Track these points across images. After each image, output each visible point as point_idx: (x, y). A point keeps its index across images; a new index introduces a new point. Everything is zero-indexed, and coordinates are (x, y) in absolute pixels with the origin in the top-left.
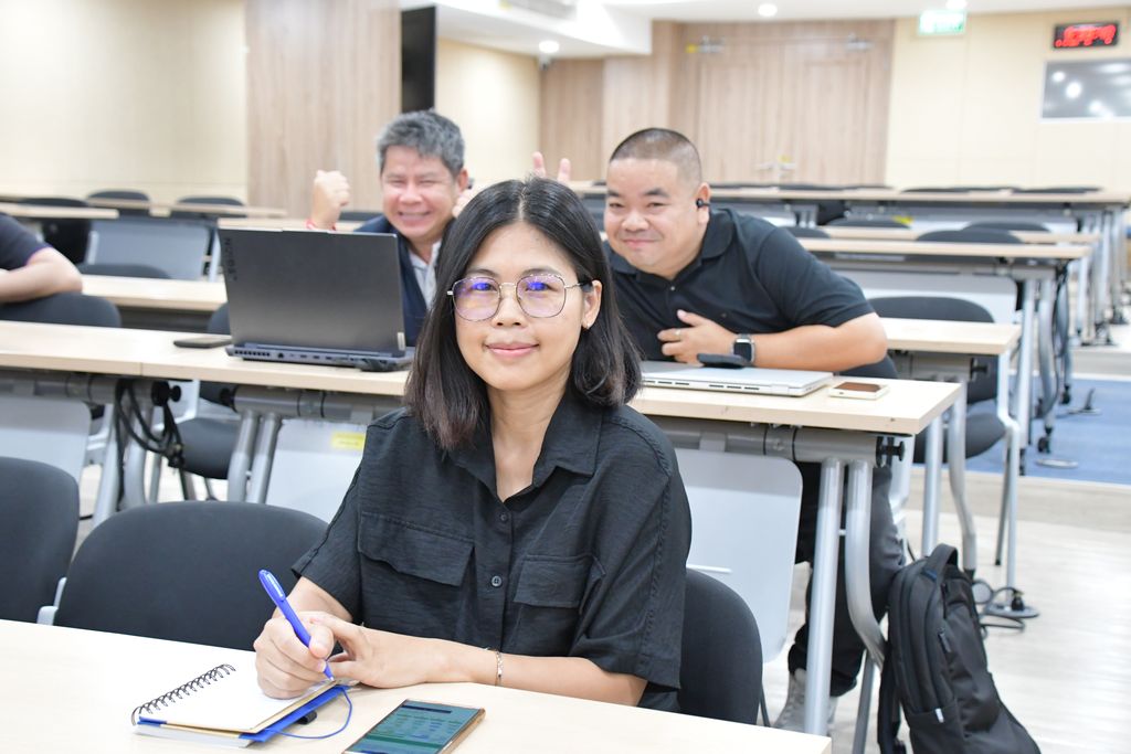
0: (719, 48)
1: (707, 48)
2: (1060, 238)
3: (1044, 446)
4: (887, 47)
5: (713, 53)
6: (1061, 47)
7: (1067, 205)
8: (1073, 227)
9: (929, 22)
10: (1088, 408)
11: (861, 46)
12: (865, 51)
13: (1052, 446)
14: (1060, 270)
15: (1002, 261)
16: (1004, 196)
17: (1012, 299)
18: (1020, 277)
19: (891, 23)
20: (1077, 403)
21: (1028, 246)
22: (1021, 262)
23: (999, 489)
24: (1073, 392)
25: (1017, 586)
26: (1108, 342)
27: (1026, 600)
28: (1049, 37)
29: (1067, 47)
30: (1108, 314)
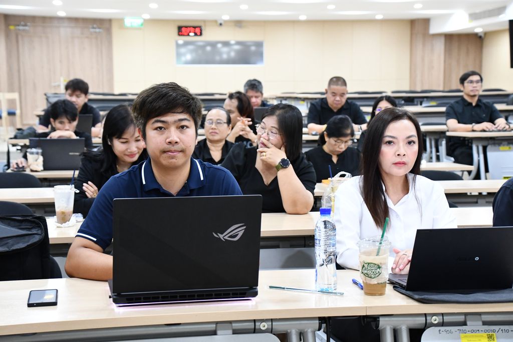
0: (27, 28)
1: (21, 28)
4: (109, 31)
5: (24, 30)
6: (182, 35)
9: (129, 22)
11: (97, 30)
12: (99, 32)
19: (110, 21)
28: (176, 31)
29: (184, 35)
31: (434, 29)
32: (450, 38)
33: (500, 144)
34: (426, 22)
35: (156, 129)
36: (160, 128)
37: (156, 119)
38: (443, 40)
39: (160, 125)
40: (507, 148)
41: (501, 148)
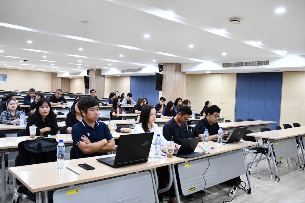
31: (58, 76)
32: (62, 78)
33: (102, 109)
34: (56, 74)
35: (92, 110)
36: (93, 110)
37: (91, 108)
38: (61, 79)
39: (93, 109)
40: (103, 110)
41: (102, 110)
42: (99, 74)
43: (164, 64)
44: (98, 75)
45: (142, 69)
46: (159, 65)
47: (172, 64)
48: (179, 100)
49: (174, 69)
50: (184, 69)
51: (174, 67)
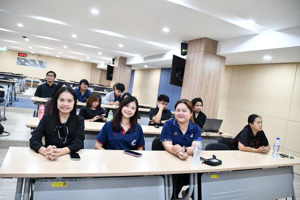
2: (15, 80)
3: (11, 104)
6: (19, 56)
7: (17, 76)
8: (18, 79)
10: (18, 100)
13: (12, 104)
14: (13, 84)
15: (6, 82)
16: (10, 74)
17: (7, 87)
18: (8, 84)
20: (16, 100)
21: (11, 81)
22: (9, 82)
23: (4, 108)
24: (16, 99)
25: (5, 117)
26: (22, 93)
27: (6, 118)
28: (18, 54)
30: (23, 90)
31: (98, 67)
34: (96, 65)
38: (100, 70)
42: (125, 64)
43: (190, 41)
44: (122, 64)
45: (165, 53)
46: (182, 43)
47: (201, 39)
48: (196, 103)
49: (203, 49)
50: (222, 51)
51: (204, 45)
